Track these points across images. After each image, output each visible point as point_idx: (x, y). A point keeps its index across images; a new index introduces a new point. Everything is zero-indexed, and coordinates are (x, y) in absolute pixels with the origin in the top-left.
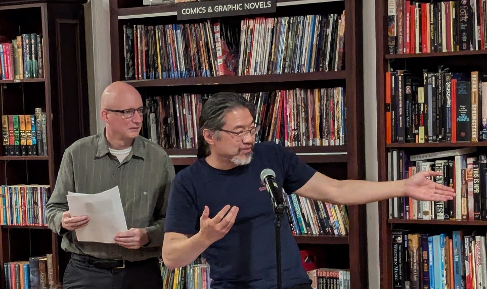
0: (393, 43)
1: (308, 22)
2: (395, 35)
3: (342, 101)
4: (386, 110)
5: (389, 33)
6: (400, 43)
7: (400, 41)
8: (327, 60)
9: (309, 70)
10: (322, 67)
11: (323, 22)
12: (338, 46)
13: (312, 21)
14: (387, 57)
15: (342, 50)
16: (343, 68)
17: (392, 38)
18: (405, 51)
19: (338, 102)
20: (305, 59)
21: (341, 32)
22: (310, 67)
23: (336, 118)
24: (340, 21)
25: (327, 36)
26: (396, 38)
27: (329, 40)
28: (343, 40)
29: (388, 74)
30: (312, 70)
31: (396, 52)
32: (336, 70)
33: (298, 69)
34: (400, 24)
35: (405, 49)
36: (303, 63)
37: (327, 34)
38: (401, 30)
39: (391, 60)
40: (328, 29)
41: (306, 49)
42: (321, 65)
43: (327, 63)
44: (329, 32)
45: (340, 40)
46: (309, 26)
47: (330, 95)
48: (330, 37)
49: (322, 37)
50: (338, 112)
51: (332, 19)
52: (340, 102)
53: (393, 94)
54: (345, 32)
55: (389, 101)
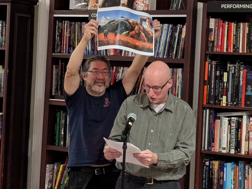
0: (211, 45)
1: (165, 28)
2: (213, 40)
3: (181, 77)
4: (205, 84)
5: (209, 39)
6: (215, 45)
7: (215, 44)
8: (175, 52)
9: (163, 57)
10: (171, 55)
11: (173, 29)
12: (181, 44)
13: (167, 27)
14: (207, 52)
15: (183, 47)
16: (183, 57)
17: (211, 41)
18: (218, 50)
19: (179, 77)
20: (161, 50)
21: (183, 36)
22: (164, 55)
23: (177, 87)
24: (183, 29)
25: (175, 37)
26: (213, 42)
27: (177, 40)
28: (184, 40)
29: (207, 63)
30: (165, 57)
31: (212, 50)
32: (179, 58)
33: (157, 55)
34: (216, 34)
35: (218, 49)
36: (160, 52)
37: (176, 36)
38: (216, 37)
39: (209, 54)
40: (176, 33)
41: (162, 44)
42: (171, 54)
43: (174, 53)
44: (177, 35)
45: (182, 40)
46: (165, 31)
47: (175, 72)
48: (177, 37)
49: (172, 37)
50: (179, 83)
51: (179, 27)
52: (180, 77)
53: (209, 75)
54: (185, 36)
55: (206, 79)
